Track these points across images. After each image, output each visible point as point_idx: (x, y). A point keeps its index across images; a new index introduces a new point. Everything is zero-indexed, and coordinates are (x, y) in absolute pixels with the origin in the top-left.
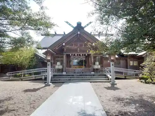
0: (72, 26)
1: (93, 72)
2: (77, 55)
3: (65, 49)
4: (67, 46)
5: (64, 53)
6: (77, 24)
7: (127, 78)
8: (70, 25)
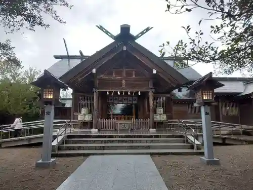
0: (112, 36)
1: (153, 128)
2: (121, 93)
3: (97, 82)
4: (102, 76)
5: (94, 90)
6: (121, 28)
7: (227, 142)
8: (107, 32)
